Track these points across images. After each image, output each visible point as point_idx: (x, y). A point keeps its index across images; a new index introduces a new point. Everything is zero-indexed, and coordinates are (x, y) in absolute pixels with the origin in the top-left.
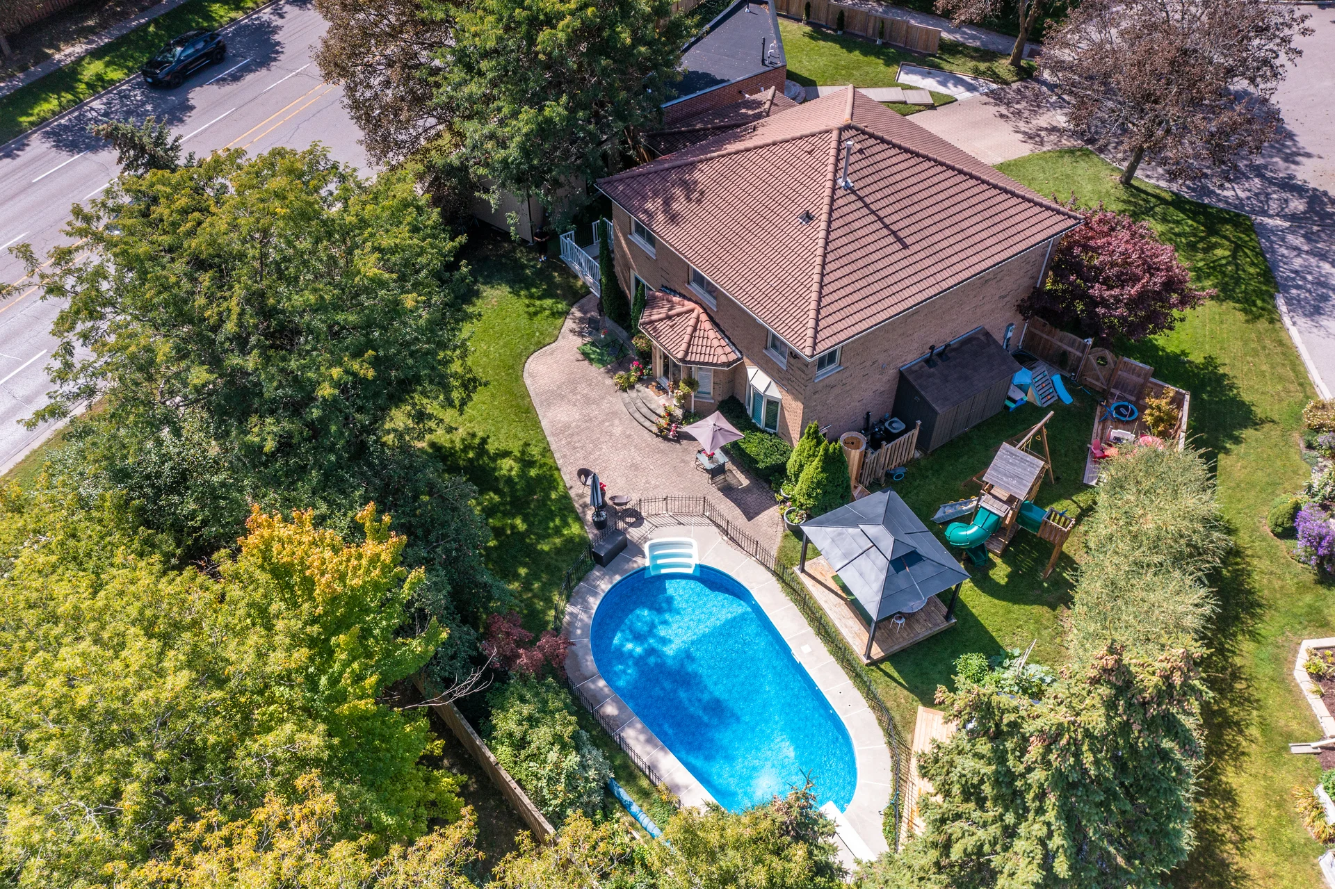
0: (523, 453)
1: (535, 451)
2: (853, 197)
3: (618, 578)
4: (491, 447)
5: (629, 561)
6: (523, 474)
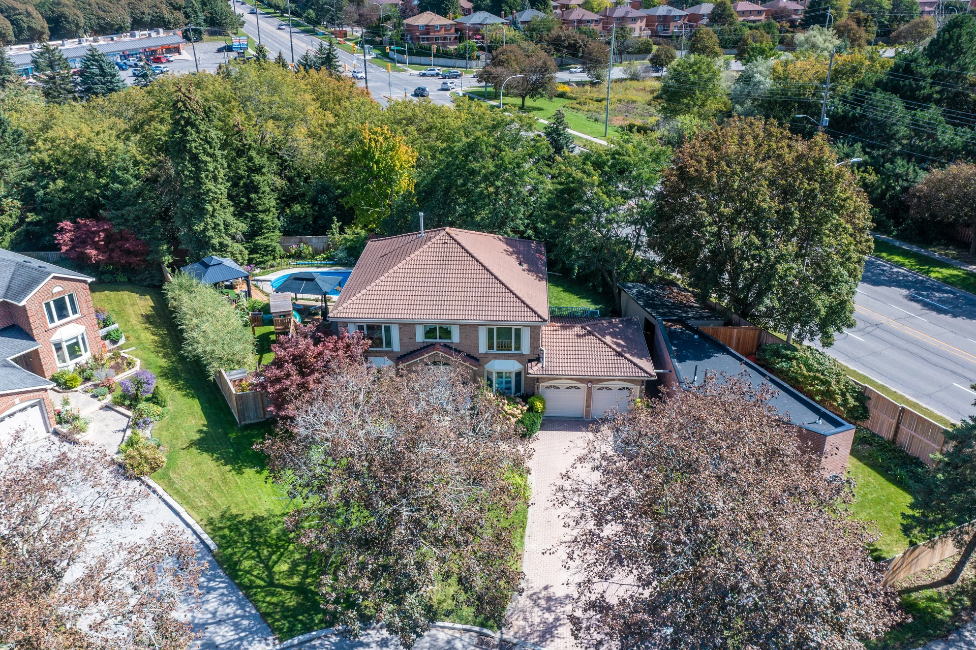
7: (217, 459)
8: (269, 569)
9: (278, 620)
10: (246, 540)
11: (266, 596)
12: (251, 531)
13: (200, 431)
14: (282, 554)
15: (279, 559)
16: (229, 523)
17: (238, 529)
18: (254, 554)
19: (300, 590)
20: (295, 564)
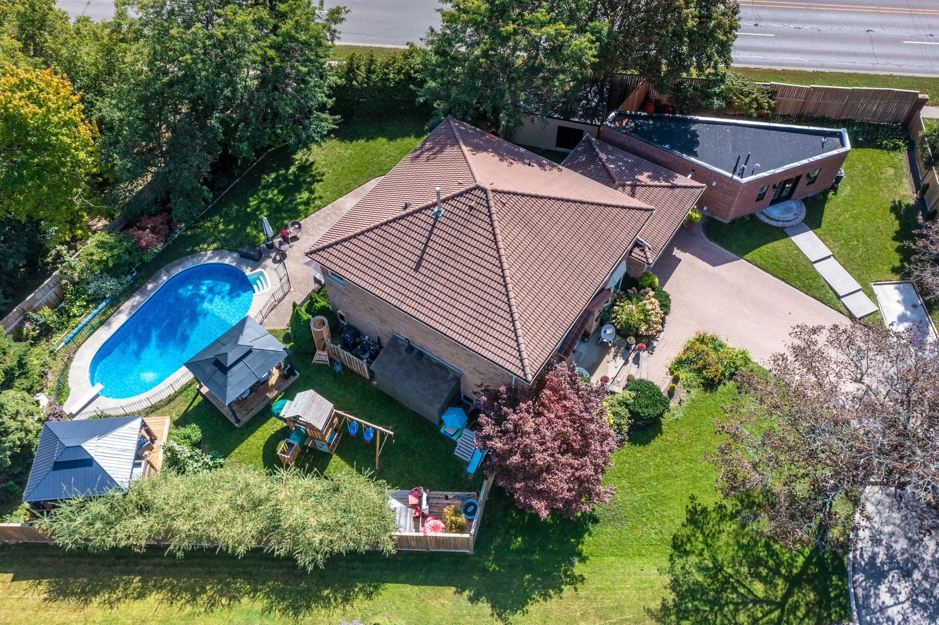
0: (315, 198)
1: (318, 202)
2: (432, 221)
3: (234, 264)
4: (316, 186)
5: (247, 266)
6: (300, 204)
7: (546, 596)
8: (757, 601)
9: (830, 615)
10: (708, 609)
11: (795, 615)
12: (694, 599)
13: (473, 600)
14: (738, 581)
15: (744, 587)
16: (673, 618)
17: (687, 611)
18: (731, 607)
19: (795, 582)
20: (758, 576)
